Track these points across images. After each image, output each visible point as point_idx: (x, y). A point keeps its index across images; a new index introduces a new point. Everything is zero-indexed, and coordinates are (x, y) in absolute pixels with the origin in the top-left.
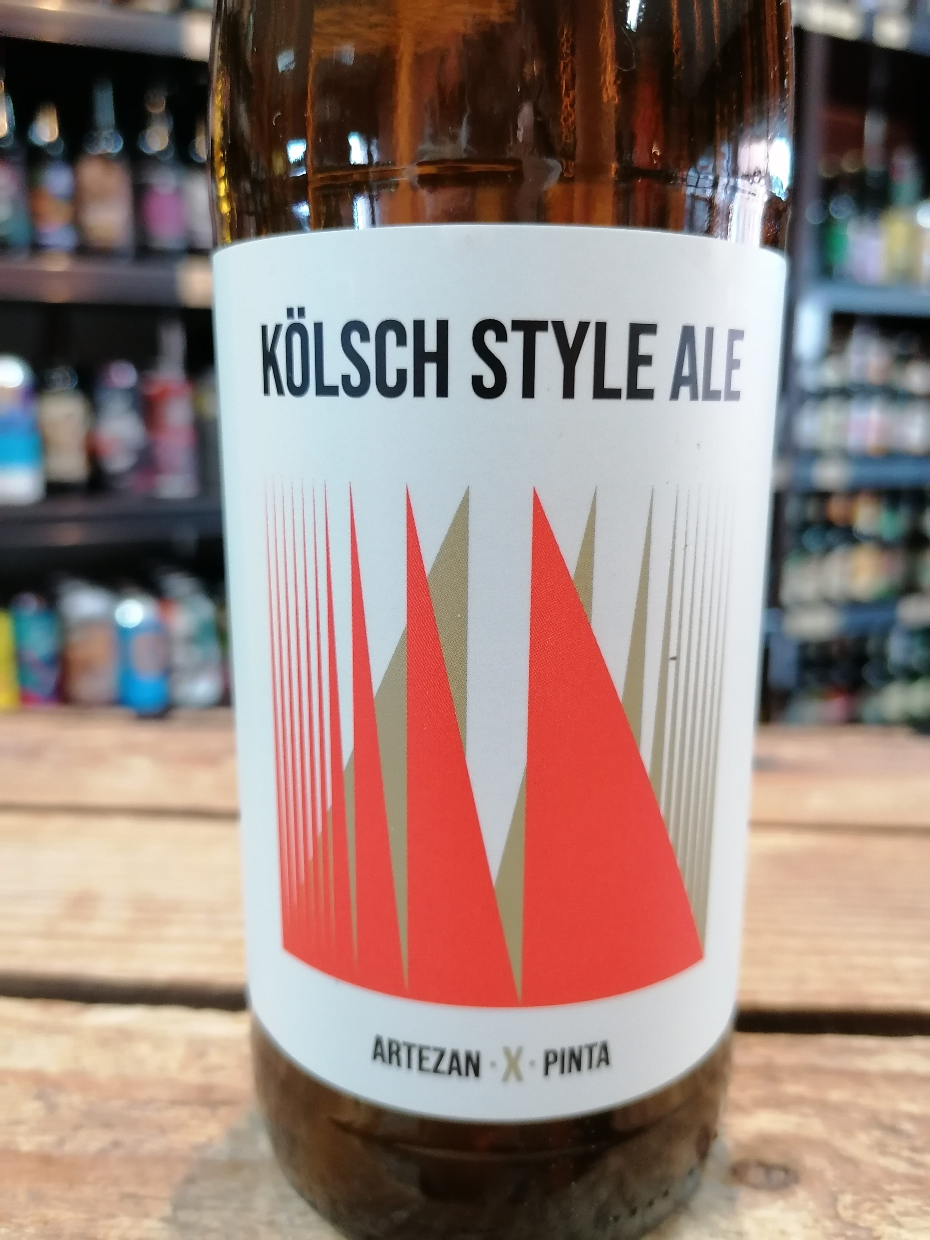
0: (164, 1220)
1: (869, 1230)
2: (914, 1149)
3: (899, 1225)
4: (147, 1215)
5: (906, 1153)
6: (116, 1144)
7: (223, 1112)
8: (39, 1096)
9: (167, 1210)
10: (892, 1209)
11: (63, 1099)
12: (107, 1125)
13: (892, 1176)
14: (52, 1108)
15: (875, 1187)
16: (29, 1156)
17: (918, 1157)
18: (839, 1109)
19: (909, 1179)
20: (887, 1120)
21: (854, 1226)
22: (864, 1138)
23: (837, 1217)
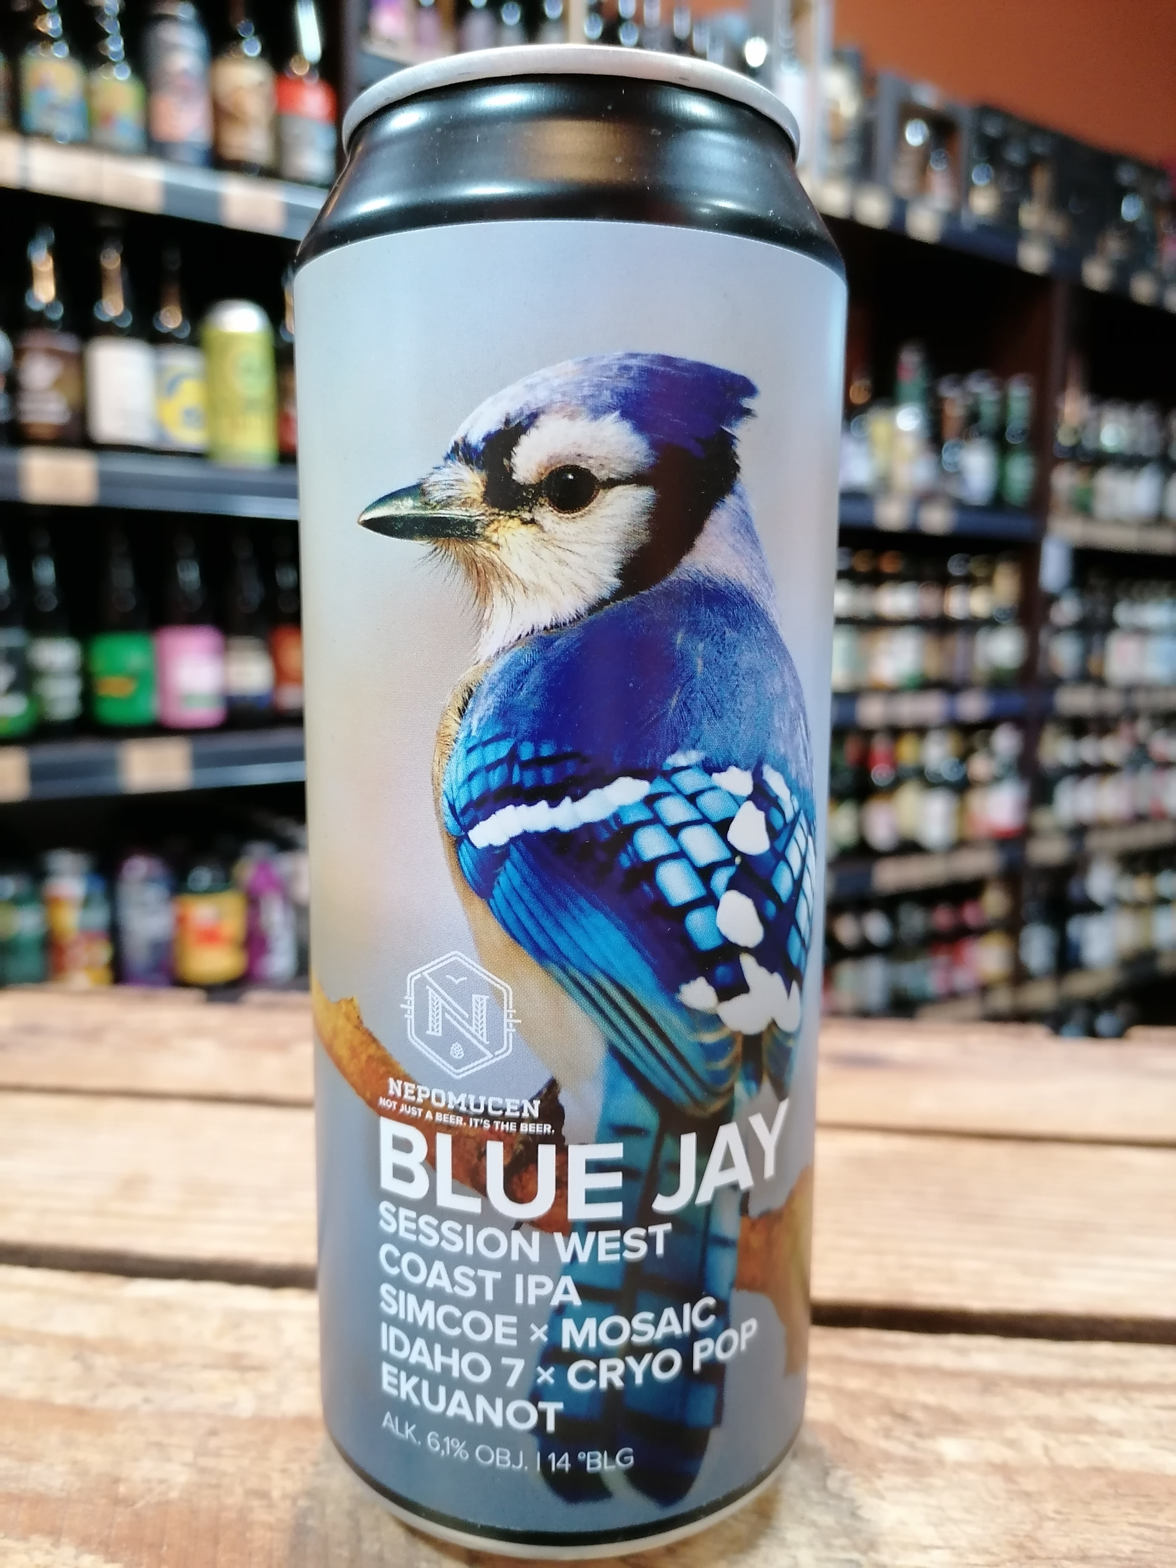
0: (185, 1464)
1: (852, 1500)
2: (920, 1435)
3: (882, 1497)
4: (169, 1460)
5: (909, 1437)
6: (147, 1400)
7: (251, 1376)
8: (75, 1358)
9: (189, 1456)
10: (879, 1484)
11: (99, 1361)
12: (140, 1383)
13: (888, 1457)
14: (88, 1368)
15: (870, 1465)
16: (63, 1408)
17: (920, 1443)
18: (854, 1396)
19: (905, 1460)
20: (899, 1408)
21: (838, 1497)
22: (871, 1422)
23: (825, 1488)
